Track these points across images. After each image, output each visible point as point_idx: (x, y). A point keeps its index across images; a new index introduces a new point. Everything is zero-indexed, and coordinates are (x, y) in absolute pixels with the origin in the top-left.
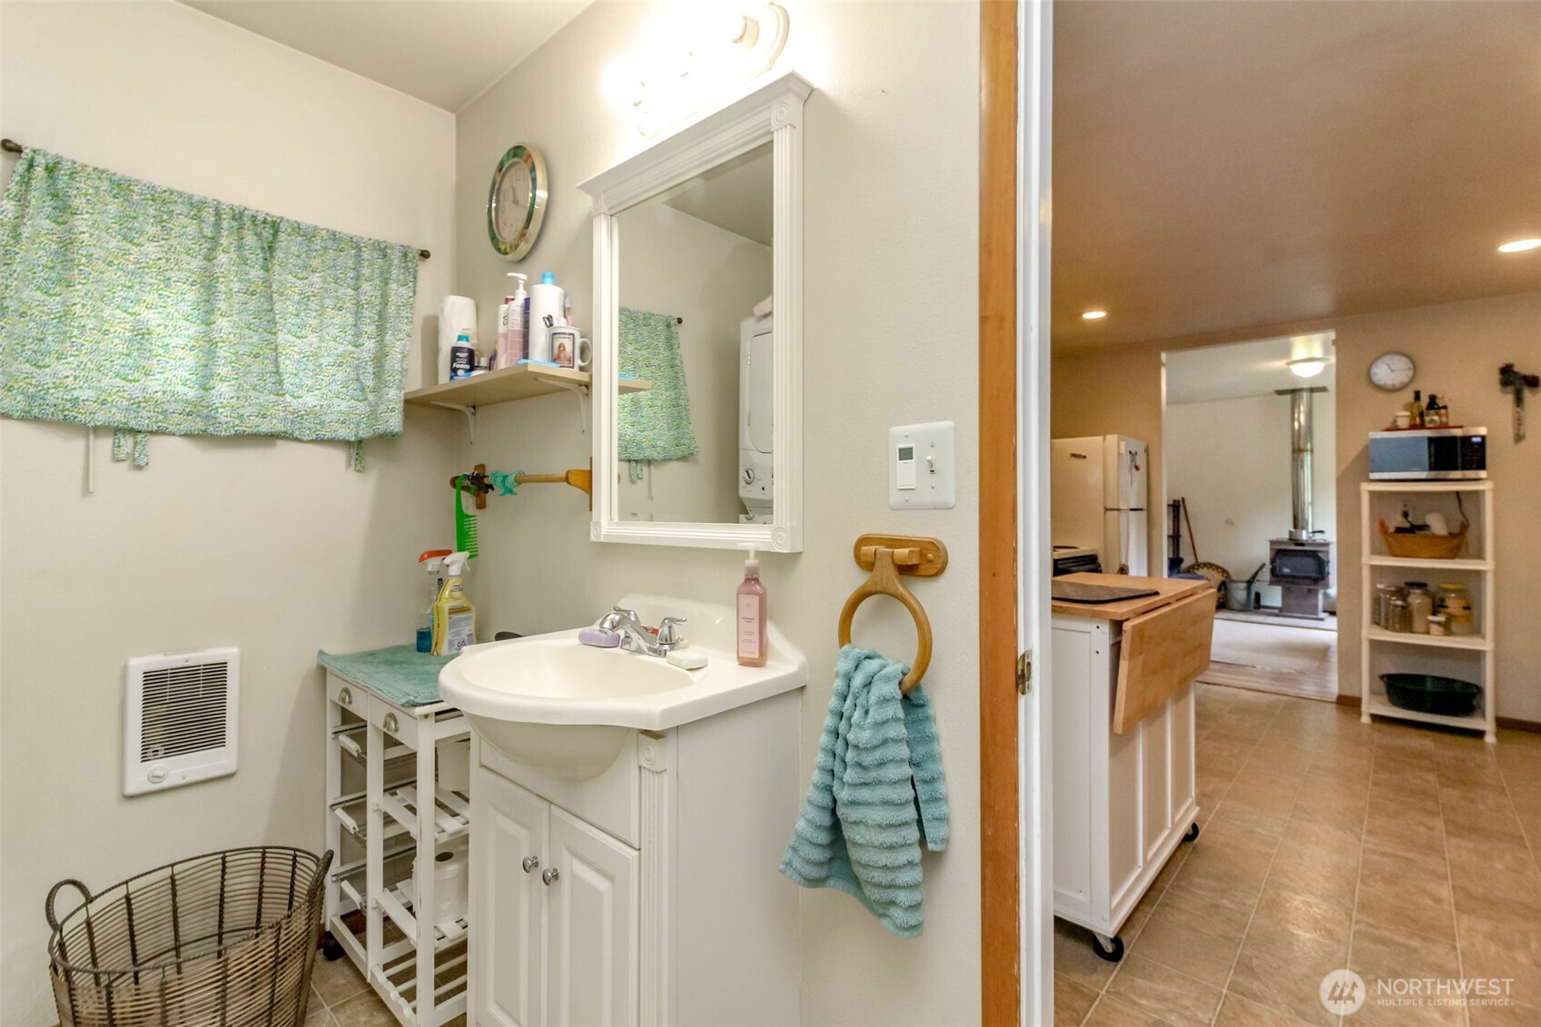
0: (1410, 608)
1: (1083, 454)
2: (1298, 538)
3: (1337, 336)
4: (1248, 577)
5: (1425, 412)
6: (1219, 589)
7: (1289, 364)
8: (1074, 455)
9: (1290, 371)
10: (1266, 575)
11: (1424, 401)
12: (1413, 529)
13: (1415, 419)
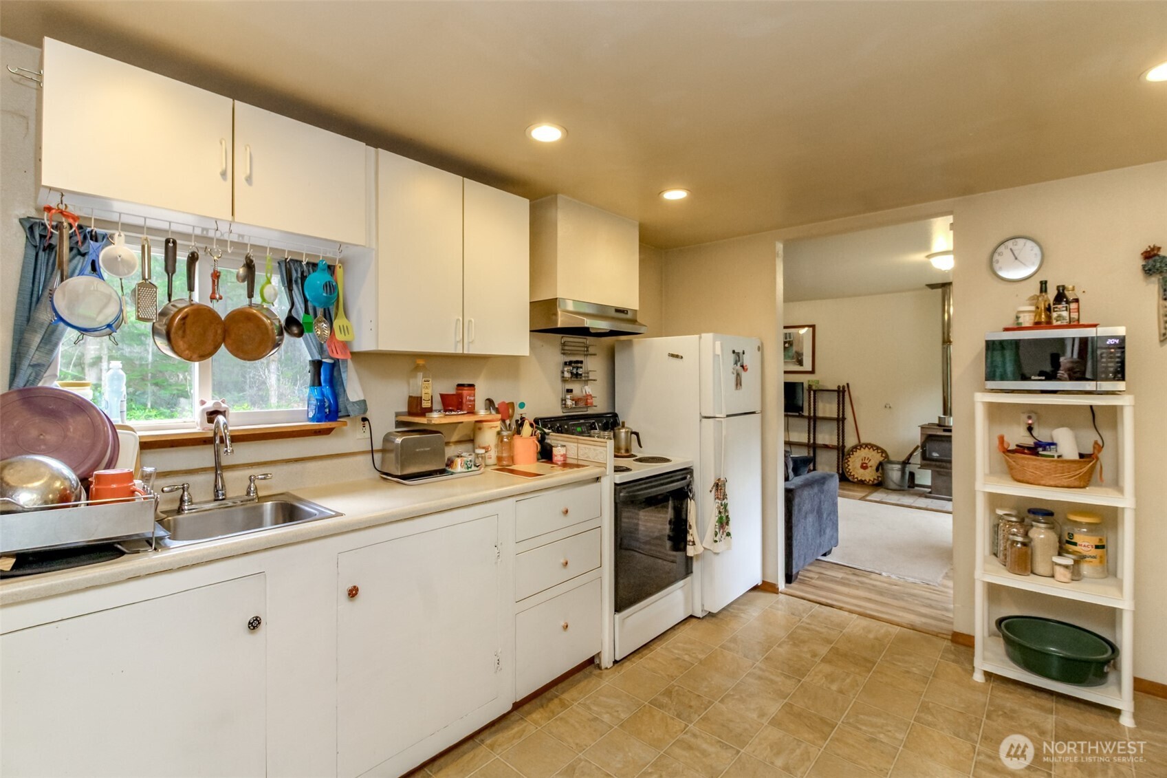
0: (1032, 544)
1: (680, 354)
2: (947, 424)
3: (954, 219)
4: (903, 458)
5: (1052, 306)
6: (877, 470)
7: (929, 257)
8: (672, 355)
9: (930, 264)
10: (917, 459)
11: (1052, 294)
12: (1035, 449)
13: (1040, 316)
